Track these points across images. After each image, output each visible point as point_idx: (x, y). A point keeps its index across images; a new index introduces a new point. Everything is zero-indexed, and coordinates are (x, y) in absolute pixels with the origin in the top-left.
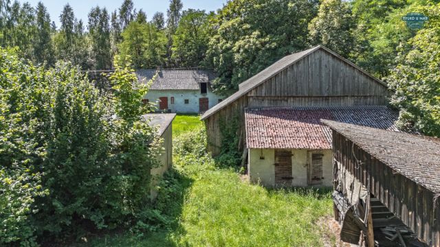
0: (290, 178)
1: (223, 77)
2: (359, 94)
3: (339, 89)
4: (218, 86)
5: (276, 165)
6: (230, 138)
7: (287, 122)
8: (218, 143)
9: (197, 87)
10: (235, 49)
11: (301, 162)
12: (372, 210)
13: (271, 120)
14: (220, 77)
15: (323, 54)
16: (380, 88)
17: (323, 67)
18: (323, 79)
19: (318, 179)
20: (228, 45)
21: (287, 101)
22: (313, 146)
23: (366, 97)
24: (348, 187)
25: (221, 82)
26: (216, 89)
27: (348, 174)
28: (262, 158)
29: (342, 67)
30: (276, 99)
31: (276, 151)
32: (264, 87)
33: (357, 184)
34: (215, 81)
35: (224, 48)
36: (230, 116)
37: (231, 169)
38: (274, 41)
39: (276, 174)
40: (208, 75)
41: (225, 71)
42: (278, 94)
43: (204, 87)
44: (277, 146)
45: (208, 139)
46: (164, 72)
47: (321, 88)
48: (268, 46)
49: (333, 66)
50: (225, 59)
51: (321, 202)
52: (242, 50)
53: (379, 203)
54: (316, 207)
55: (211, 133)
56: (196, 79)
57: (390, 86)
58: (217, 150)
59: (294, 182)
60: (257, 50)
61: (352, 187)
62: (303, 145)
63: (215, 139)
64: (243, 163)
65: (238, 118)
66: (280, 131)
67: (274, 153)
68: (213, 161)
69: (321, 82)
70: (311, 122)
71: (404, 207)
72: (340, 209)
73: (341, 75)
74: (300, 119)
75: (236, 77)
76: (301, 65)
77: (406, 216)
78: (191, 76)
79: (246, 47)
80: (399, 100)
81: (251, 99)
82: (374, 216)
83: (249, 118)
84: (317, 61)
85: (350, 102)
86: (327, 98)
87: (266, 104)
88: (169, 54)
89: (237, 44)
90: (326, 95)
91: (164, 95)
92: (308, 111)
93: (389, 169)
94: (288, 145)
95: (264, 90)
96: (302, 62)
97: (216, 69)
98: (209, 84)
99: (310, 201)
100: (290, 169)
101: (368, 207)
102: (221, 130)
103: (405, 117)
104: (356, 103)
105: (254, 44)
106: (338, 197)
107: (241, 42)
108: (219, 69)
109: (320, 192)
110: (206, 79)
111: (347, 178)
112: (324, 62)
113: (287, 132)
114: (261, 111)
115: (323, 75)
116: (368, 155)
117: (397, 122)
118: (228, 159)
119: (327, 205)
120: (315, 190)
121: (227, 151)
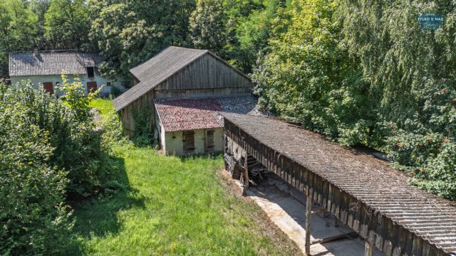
0: (193, 149)
1: (111, 62)
2: (234, 86)
3: (221, 83)
4: (106, 70)
5: (184, 141)
6: (143, 124)
7: (188, 110)
8: (132, 127)
9: (84, 72)
10: (122, 35)
11: (200, 137)
12: (248, 161)
13: (177, 109)
14: (107, 61)
15: (210, 57)
16: (247, 81)
17: (210, 67)
18: (210, 76)
19: (211, 147)
20: (114, 31)
21: (185, 93)
22: (208, 126)
23: (238, 88)
24: (234, 151)
25: (109, 66)
26: (105, 74)
27: (234, 143)
28: (174, 137)
29: (223, 67)
30: (176, 92)
31: (184, 131)
32: (167, 83)
33: (240, 149)
34: (102, 65)
35: (110, 33)
36: (141, 106)
37: (148, 147)
38: (160, 31)
39: (184, 147)
40: (93, 59)
41: (111, 56)
42: (179, 88)
43: (91, 72)
44: (185, 128)
45: (123, 126)
46: (42, 55)
47: (209, 83)
48: (154, 35)
49: (217, 66)
50: (112, 43)
51: (216, 161)
52: (129, 38)
53: (252, 157)
54: (213, 164)
55: (127, 121)
56: (80, 63)
57: (253, 81)
58: (132, 134)
59: (196, 151)
60: (145, 38)
61: (237, 151)
62: (202, 126)
63: (129, 125)
64: (156, 141)
65: (147, 107)
66: (185, 118)
67: (182, 133)
68: (131, 143)
69: (209, 78)
70: (204, 109)
71: (263, 157)
72: (229, 163)
73: (222, 72)
74: (196, 107)
75: (125, 63)
76: (194, 65)
77: (264, 161)
78: (75, 60)
79: (134, 34)
80: (258, 91)
81: (158, 93)
82: (248, 164)
83: (159, 108)
84: (206, 63)
85: (228, 92)
86: (213, 90)
87: (169, 95)
88: (41, 33)
89: (124, 31)
90: (212, 87)
91: (48, 80)
92: (201, 100)
93: (257, 141)
94: (192, 127)
95: (167, 85)
96: (195, 63)
97: (102, 53)
98: (96, 68)
99: (210, 161)
100: (193, 143)
101: (246, 159)
102: (134, 118)
103: (262, 102)
104: (232, 93)
105: (142, 32)
106: (228, 157)
107: (129, 30)
108: (105, 53)
109: (214, 156)
110: (92, 63)
111: (233, 146)
112: (211, 63)
113: (189, 118)
114: (167, 102)
115: (210, 72)
116: (247, 135)
117: (257, 106)
118: (143, 140)
119: (220, 162)
120: (211, 154)
121: (141, 134)
